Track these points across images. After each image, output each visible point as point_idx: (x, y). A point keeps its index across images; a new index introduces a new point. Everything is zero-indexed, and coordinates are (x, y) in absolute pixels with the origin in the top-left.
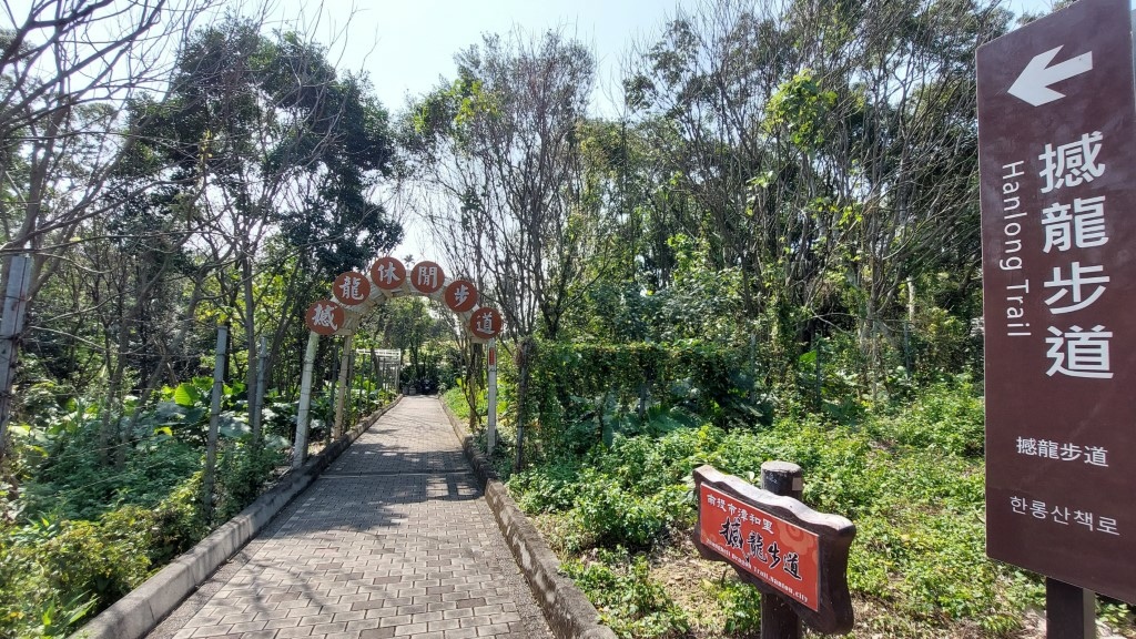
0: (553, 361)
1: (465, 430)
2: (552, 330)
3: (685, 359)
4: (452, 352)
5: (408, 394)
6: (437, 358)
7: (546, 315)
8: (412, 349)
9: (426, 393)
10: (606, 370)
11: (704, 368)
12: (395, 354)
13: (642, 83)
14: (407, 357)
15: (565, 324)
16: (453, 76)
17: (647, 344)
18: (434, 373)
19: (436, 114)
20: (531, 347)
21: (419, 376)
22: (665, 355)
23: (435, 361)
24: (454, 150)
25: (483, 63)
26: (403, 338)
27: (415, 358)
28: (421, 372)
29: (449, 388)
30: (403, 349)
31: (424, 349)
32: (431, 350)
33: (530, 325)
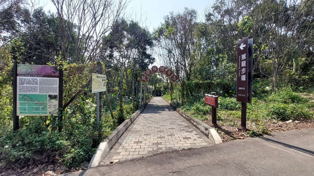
0: (189, 85)
1: (170, 102)
2: (188, 79)
3: (218, 84)
4: (164, 86)
5: (154, 96)
6: (161, 88)
7: (187, 76)
8: (154, 85)
9: (159, 96)
10: (200, 87)
11: (223, 86)
12: (151, 87)
13: (210, 15)
14: (153, 88)
15: (191, 78)
16: (163, 22)
17: (209, 81)
18: (160, 92)
19: (160, 32)
20: (184, 82)
21: (156, 92)
22: (213, 83)
23: (160, 88)
24: (164, 39)
25: (170, 18)
26: (152, 83)
27: (155, 88)
28: (157, 91)
29: (164, 94)
30: (153, 85)
31: (157, 85)
32: (159, 86)
33: (184, 78)
